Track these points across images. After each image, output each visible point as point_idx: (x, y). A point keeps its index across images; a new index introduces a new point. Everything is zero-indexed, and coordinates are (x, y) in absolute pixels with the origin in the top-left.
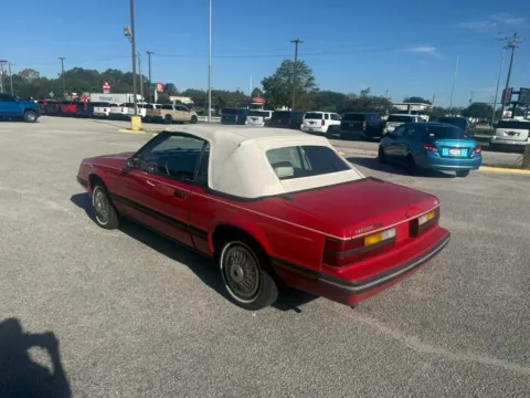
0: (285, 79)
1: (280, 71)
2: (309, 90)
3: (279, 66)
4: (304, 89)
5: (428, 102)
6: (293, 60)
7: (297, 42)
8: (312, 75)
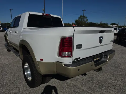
0: (80, 20)
1: (79, 18)
2: (86, 22)
3: (79, 17)
4: (85, 22)
5: (117, 24)
6: (83, 15)
7: (84, 10)
8: (87, 19)
